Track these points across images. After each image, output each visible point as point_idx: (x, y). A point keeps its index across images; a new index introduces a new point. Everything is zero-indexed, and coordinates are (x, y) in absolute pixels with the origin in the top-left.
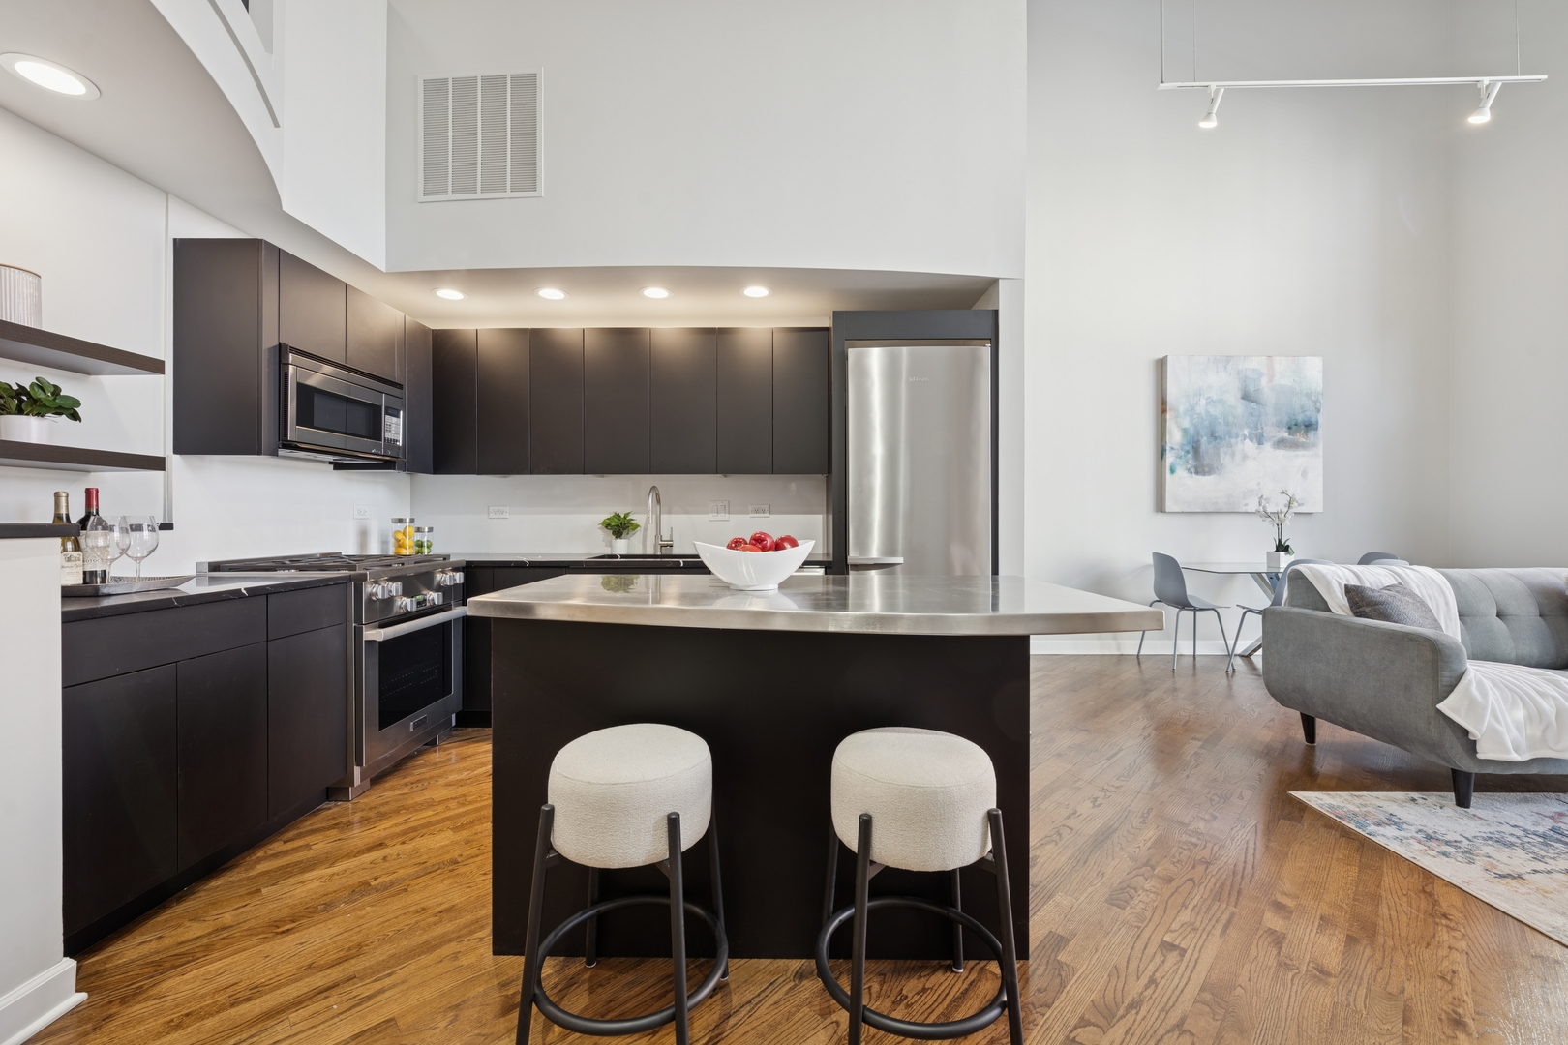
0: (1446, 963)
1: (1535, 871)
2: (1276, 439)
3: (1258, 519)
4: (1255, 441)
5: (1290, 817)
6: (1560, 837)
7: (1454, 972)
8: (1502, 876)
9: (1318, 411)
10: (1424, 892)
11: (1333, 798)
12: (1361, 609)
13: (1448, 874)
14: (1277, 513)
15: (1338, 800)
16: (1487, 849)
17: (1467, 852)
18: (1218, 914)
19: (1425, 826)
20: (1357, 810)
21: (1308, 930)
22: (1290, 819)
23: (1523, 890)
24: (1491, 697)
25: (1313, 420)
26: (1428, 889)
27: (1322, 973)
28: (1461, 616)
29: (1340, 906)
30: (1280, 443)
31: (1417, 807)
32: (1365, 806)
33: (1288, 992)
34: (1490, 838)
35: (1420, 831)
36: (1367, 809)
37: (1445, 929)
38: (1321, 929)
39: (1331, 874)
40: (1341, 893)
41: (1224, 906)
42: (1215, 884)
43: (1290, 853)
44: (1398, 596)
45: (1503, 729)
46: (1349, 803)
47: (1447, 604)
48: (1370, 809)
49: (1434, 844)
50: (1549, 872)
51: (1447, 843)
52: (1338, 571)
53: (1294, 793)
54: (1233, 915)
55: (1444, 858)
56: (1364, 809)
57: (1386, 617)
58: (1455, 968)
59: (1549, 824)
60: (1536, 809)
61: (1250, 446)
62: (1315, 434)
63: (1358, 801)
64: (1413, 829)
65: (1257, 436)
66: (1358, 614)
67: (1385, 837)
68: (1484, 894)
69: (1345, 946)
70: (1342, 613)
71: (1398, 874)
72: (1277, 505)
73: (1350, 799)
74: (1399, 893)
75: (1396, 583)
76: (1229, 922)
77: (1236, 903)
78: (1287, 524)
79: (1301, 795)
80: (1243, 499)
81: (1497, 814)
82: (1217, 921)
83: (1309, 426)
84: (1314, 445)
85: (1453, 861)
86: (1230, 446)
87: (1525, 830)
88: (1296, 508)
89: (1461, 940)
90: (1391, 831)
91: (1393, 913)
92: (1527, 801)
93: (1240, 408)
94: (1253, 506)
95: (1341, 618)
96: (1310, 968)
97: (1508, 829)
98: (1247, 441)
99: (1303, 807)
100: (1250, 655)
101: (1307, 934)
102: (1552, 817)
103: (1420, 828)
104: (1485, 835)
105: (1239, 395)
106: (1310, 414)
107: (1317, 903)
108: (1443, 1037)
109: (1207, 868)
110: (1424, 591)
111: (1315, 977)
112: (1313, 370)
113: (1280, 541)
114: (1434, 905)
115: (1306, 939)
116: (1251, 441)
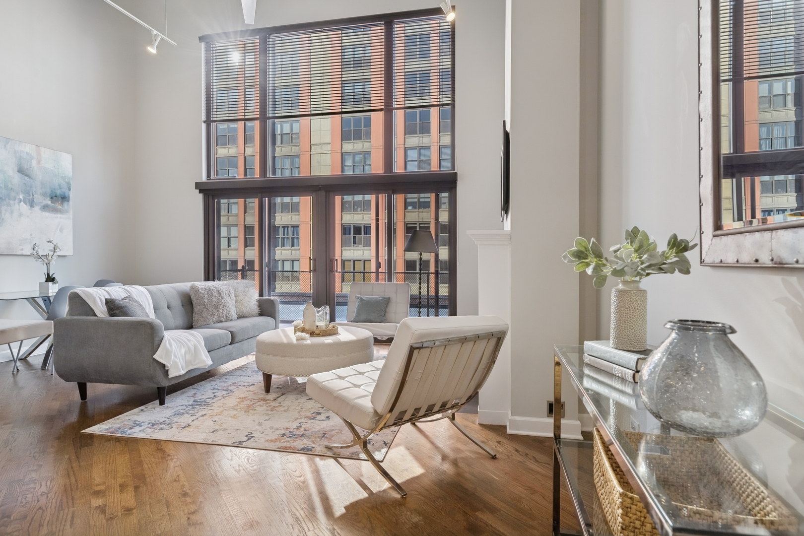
0: (175, 474)
1: (193, 420)
2: (42, 204)
3: (32, 260)
4: (28, 204)
5: (87, 445)
6: (196, 403)
7: (178, 476)
8: (183, 428)
9: (70, 190)
10: (158, 449)
11: (106, 424)
12: (114, 312)
13: (165, 437)
14: (46, 256)
15: (108, 424)
16: (176, 419)
17: (169, 424)
18: (65, 517)
19: (150, 420)
20: (119, 425)
21: (116, 495)
22: (86, 446)
23: (191, 430)
24: (173, 347)
25: (67, 195)
26: (159, 448)
27: (128, 510)
28: (155, 310)
29: (127, 476)
30: (45, 208)
31: (145, 413)
32: (122, 422)
33: (116, 530)
34: (175, 414)
35: (149, 423)
36: (124, 423)
37: (170, 461)
38: (121, 491)
39: (117, 463)
40: (125, 469)
41: (66, 511)
42: (56, 503)
43: (93, 463)
44: (131, 302)
45: (178, 361)
46: (115, 424)
47: (149, 304)
48: (125, 422)
49: (156, 426)
50: (197, 419)
51: (161, 423)
52: (99, 291)
53: (85, 431)
54: (73, 513)
55: (162, 431)
56: (122, 424)
57: (126, 315)
58: (178, 474)
59: (192, 399)
60: (187, 396)
61: (24, 207)
62: (68, 205)
63: (118, 421)
64: (146, 424)
65: (29, 201)
66: (112, 315)
67: (136, 433)
68: (179, 438)
69: (135, 492)
70: (103, 316)
71: (146, 447)
72: (44, 250)
73: (114, 421)
74: (149, 455)
75: (127, 296)
76: (73, 518)
77: (73, 505)
78: (53, 263)
79: (88, 431)
80: (20, 245)
81: (175, 403)
82: (65, 521)
83: (64, 198)
84: (67, 212)
85: (165, 430)
86: (9, 205)
87: (186, 406)
88: (58, 253)
89: (177, 462)
90: (137, 429)
91: (150, 466)
92: (183, 393)
93: (17, 179)
94: (28, 250)
95: (104, 319)
96: (122, 512)
97: (180, 408)
98: (22, 203)
99: (91, 436)
100: (26, 357)
101: (116, 498)
102: (193, 396)
103: (149, 422)
104: (173, 414)
105: (16, 169)
106: (65, 190)
107: (115, 480)
108: (182, 504)
109: (47, 497)
110: (139, 299)
111: (126, 514)
112: (66, 163)
113: (48, 274)
114: (164, 453)
115: (116, 500)
116: (25, 203)
